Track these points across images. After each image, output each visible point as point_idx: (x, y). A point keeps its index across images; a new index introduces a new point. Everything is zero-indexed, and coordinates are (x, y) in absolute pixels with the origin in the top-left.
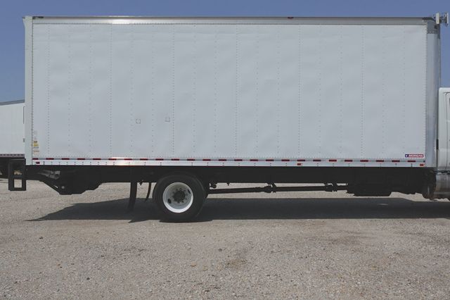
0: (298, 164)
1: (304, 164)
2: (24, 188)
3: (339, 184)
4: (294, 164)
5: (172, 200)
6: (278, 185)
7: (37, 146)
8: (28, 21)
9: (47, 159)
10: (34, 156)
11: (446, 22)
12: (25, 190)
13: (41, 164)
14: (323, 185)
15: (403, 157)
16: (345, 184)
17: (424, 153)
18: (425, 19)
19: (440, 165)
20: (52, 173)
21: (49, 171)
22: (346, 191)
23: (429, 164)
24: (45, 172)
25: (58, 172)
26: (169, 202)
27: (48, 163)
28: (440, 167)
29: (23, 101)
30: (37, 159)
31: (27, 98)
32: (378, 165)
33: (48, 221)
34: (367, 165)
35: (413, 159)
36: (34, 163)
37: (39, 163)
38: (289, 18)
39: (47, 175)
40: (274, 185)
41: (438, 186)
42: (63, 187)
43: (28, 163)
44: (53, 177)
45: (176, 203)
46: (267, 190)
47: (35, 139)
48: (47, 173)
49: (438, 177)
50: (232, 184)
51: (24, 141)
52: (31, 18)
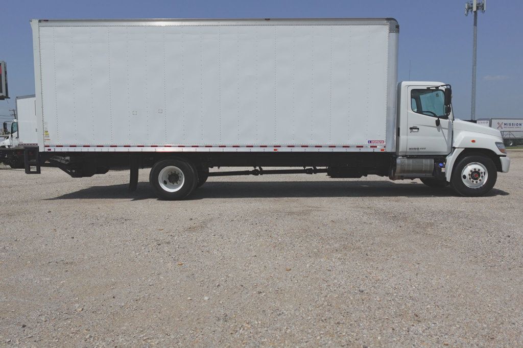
0: (275, 150)
1: (280, 150)
2: (38, 172)
3: (318, 168)
4: (271, 150)
5: (168, 181)
6: (264, 168)
7: (47, 135)
8: (35, 24)
9: (57, 146)
10: (46, 144)
11: (483, 9)
12: (40, 173)
13: (52, 150)
14: (302, 168)
15: (365, 143)
16: (325, 168)
17: (384, 139)
18: (388, 19)
19: (400, 150)
20: (63, 158)
21: (60, 157)
22: (326, 174)
23: (389, 149)
24: (56, 158)
25: (68, 158)
26: (165, 183)
27: (58, 150)
28: (402, 152)
29: (34, 96)
30: (49, 146)
31: (37, 92)
32: (344, 150)
33: (62, 200)
34: (335, 150)
35: (375, 145)
36: (46, 150)
37: (50, 150)
38: (266, 19)
39: (59, 160)
40: (261, 169)
41: (398, 168)
42: (74, 171)
43: (41, 150)
44: (63, 162)
45: (171, 184)
46: (255, 173)
47: (46, 129)
48: (59, 158)
49: (398, 161)
50: (223, 167)
51: (37, 131)
52: (38, 21)
